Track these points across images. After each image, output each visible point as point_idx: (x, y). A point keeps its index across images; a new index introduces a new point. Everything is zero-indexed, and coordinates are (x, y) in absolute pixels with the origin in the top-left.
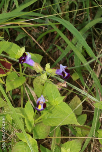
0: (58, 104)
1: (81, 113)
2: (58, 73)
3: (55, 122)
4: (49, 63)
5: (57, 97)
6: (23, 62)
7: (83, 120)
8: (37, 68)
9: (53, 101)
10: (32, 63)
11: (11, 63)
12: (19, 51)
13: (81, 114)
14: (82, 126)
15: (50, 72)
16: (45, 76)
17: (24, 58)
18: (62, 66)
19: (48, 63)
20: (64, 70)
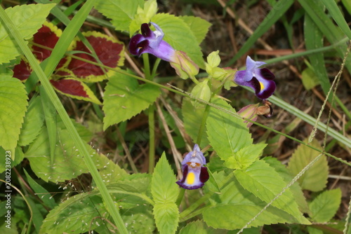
0: (247, 165)
1: (325, 186)
2: (241, 80)
3: (240, 218)
4: (218, 51)
5: (242, 147)
6: (141, 51)
7: (330, 207)
8: (181, 66)
9: (231, 159)
10: (168, 51)
11: (121, 43)
12: (140, 11)
13: (325, 189)
14: (325, 223)
15: (220, 79)
16: (204, 89)
17: (143, 39)
18: (252, 61)
19: (215, 50)
20: (257, 70)
